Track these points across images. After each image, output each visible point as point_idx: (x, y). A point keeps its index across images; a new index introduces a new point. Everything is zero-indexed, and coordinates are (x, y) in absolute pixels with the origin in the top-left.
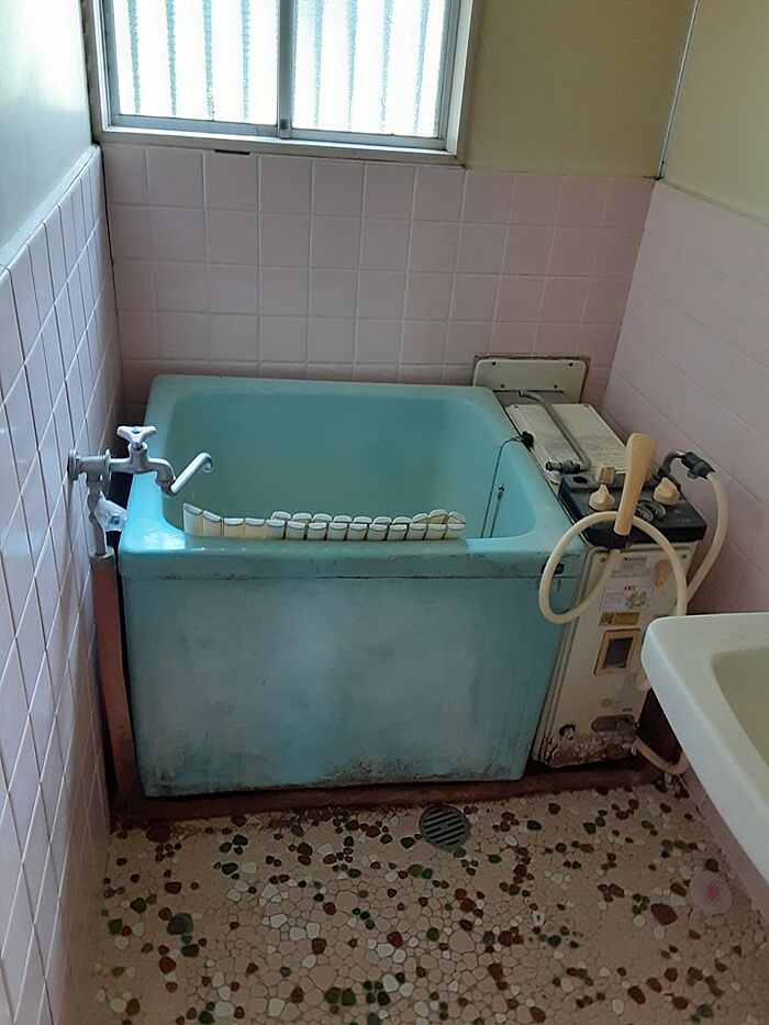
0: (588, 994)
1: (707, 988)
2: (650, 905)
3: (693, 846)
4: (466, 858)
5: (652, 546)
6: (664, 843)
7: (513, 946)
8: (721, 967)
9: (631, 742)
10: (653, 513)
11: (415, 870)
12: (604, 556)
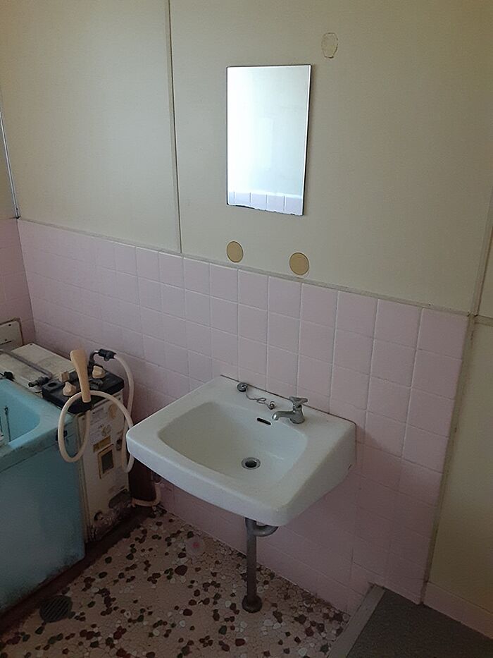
0: (167, 629)
1: (213, 587)
2: (173, 571)
3: (179, 532)
4: (76, 615)
5: (104, 401)
6: (166, 540)
7: (123, 636)
8: (214, 575)
9: (131, 503)
10: (97, 384)
11: (52, 640)
12: (83, 417)
